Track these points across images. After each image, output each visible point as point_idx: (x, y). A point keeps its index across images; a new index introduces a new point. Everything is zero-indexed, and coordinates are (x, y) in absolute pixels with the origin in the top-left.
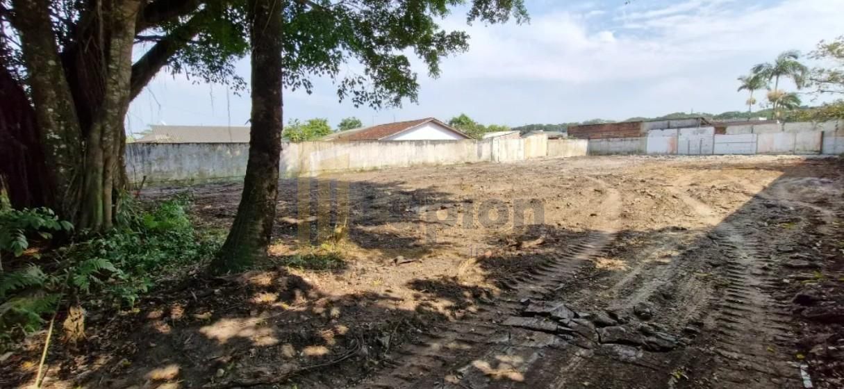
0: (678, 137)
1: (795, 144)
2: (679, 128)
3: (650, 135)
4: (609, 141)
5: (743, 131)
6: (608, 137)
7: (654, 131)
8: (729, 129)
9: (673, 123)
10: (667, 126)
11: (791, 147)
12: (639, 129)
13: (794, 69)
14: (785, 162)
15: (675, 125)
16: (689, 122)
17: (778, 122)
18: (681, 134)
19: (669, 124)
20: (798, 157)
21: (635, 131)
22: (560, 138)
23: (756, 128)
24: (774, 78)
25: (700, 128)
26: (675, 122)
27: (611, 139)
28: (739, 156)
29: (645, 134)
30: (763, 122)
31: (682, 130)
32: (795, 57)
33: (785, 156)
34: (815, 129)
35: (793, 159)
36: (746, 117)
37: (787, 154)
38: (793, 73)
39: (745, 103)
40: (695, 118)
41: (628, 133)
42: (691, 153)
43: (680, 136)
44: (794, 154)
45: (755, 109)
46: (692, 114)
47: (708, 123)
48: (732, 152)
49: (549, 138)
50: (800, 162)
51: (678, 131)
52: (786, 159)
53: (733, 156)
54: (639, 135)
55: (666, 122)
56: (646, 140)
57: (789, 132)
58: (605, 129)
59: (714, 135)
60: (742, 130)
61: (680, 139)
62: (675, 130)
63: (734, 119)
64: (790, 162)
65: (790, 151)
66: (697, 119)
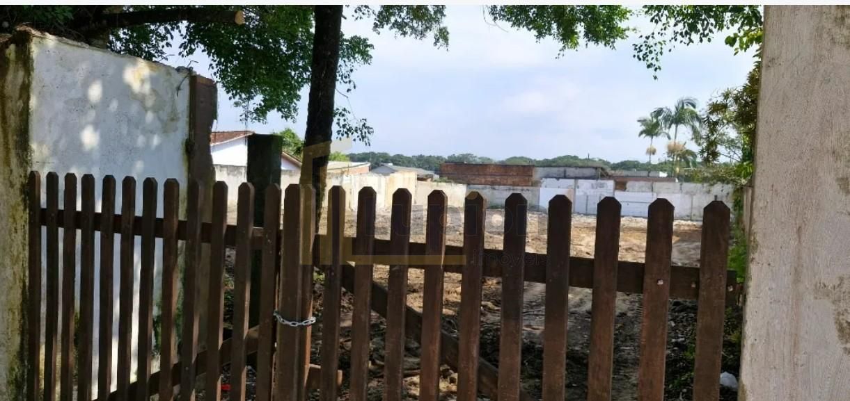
0: (575, 189)
1: (692, 208)
2: (576, 178)
3: (543, 185)
4: (494, 189)
5: (644, 189)
6: (493, 184)
7: (548, 179)
8: (629, 184)
9: (571, 171)
10: (563, 175)
11: (688, 212)
12: (532, 176)
13: (692, 118)
14: (682, 228)
15: (572, 175)
16: (588, 172)
17: (677, 181)
18: (578, 187)
19: (565, 172)
20: (695, 223)
21: (527, 178)
22: (429, 180)
23: (657, 185)
24: (673, 126)
25: (600, 181)
26: (573, 169)
27: (497, 187)
28: (639, 219)
29: (536, 184)
30: (662, 180)
31: (580, 181)
32: (694, 106)
33: (683, 222)
34: (709, 192)
35: (689, 225)
36: (645, 170)
37: (685, 220)
38: (692, 123)
39: (645, 151)
40: (593, 168)
41: (516, 180)
42: (589, 212)
43: (577, 190)
44: (691, 220)
45: (655, 160)
46: (588, 160)
47: (607, 175)
48: (631, 214)
49: (419, 179)
50: (695, 229)
51: (576, 183)
52: (683, 225)
53: (634, 218)
54: (530, 184)
55: (562, 169)
56: (539, 191)
57: (687, 193)
58: (489, 171)
59: (614, 191)
60: (642, 187)
61: (577, 194)
62: (572, 182)
63: (634, 172)
64: (687, 228)
65: (688, 216)
66: (596, 168)
